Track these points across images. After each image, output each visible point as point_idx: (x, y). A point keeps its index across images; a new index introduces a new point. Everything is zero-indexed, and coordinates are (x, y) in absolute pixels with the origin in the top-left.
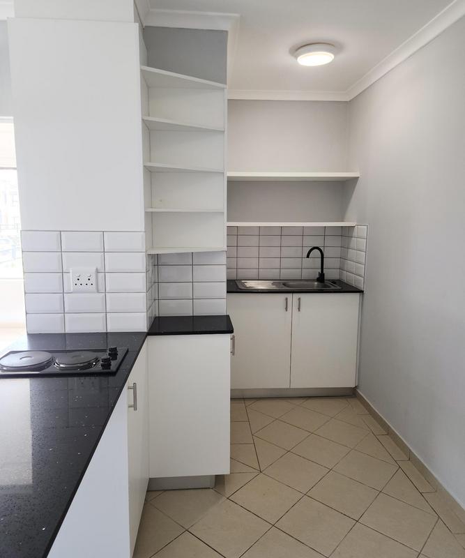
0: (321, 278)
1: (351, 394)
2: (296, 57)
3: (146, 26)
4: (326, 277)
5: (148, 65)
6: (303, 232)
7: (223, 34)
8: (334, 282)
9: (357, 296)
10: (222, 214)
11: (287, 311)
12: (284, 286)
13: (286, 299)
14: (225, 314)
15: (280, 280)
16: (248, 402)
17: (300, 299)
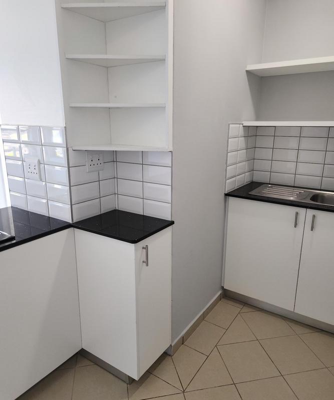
10: (162, 108)
11: (295, 226)
12: (309, 199)
13: (297, 214)
14: (170, 220)
15: (320, 190)
16: (246, 309)
17: (314, 216)
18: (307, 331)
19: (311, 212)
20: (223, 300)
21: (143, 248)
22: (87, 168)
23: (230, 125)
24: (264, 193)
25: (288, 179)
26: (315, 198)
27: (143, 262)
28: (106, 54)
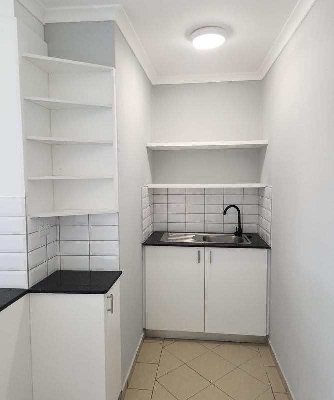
0: (239, 233)
1: (262, 343)
2: (191, 40)
3: (46, 24)
4: (244, 232)
5: (49, 56)
6: (224, 193)
7: (112, 24)
8: (250, 236)
9: (265, 251)
10: (112, 180)
11: (199, 263)
12: (202, 240)
13: (199, 252)
14: (118, 271)
15: (204, 233)
16: (167, 343)
17: (211, 252)
18: (214, 345)
19: (208, 250)
20: (145, 341)
21: (108, 298)
22: (39, 234)
23: (143, 188)
24: (170, 240)
25: (181, 227)
26: (204, 239)
27: (108, 311)
28: (51, 137)
